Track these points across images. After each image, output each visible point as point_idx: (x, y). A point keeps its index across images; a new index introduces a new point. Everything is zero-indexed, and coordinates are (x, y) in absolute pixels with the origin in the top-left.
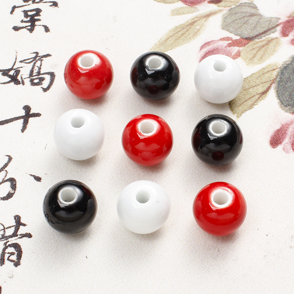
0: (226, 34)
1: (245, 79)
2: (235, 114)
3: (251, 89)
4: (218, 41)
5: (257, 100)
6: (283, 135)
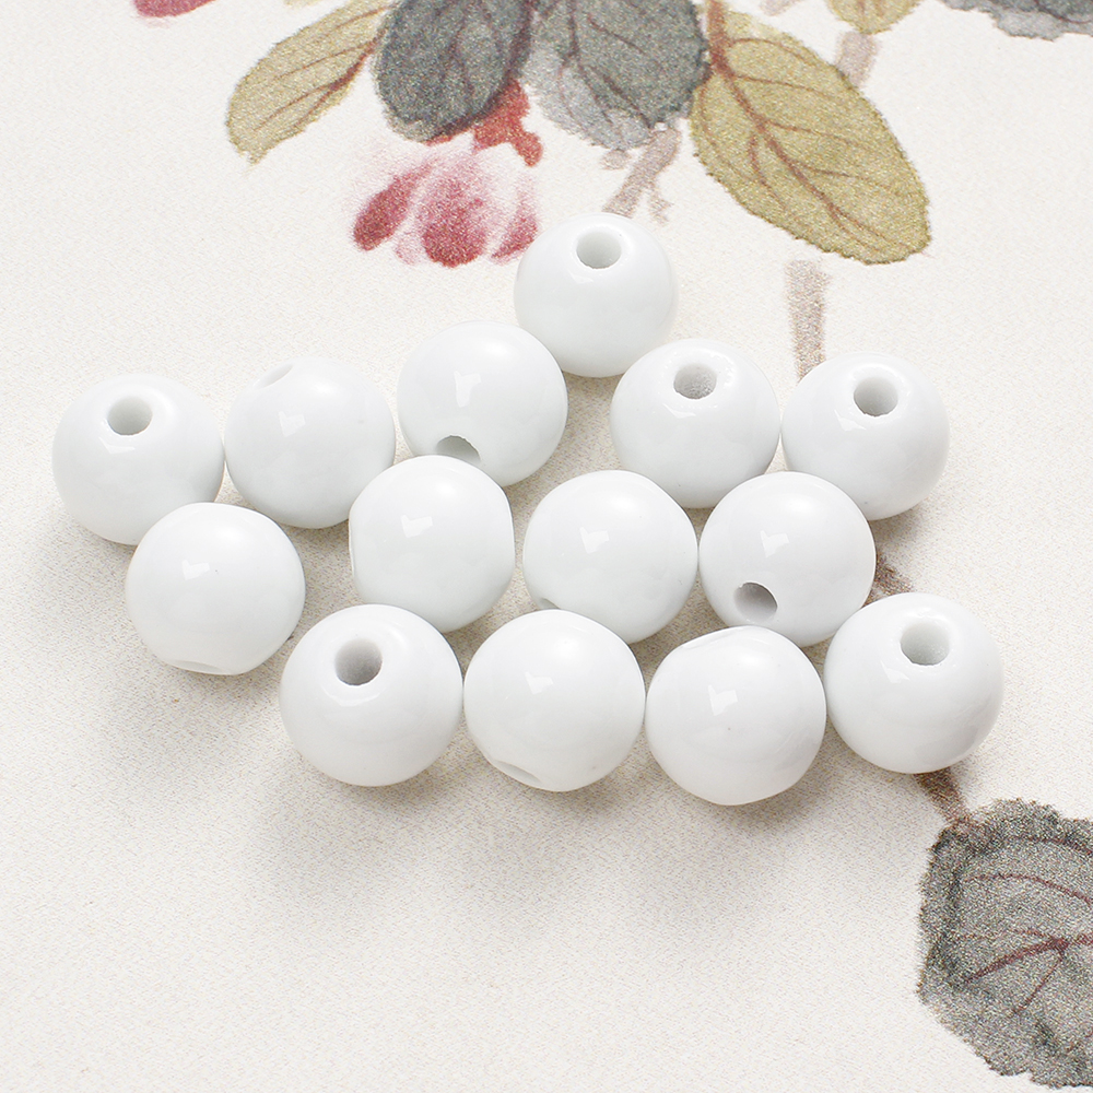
1: (278, 44)
2: (245, 152)
3: (299, 73)
5: (316, 108)
6: (397, 208)
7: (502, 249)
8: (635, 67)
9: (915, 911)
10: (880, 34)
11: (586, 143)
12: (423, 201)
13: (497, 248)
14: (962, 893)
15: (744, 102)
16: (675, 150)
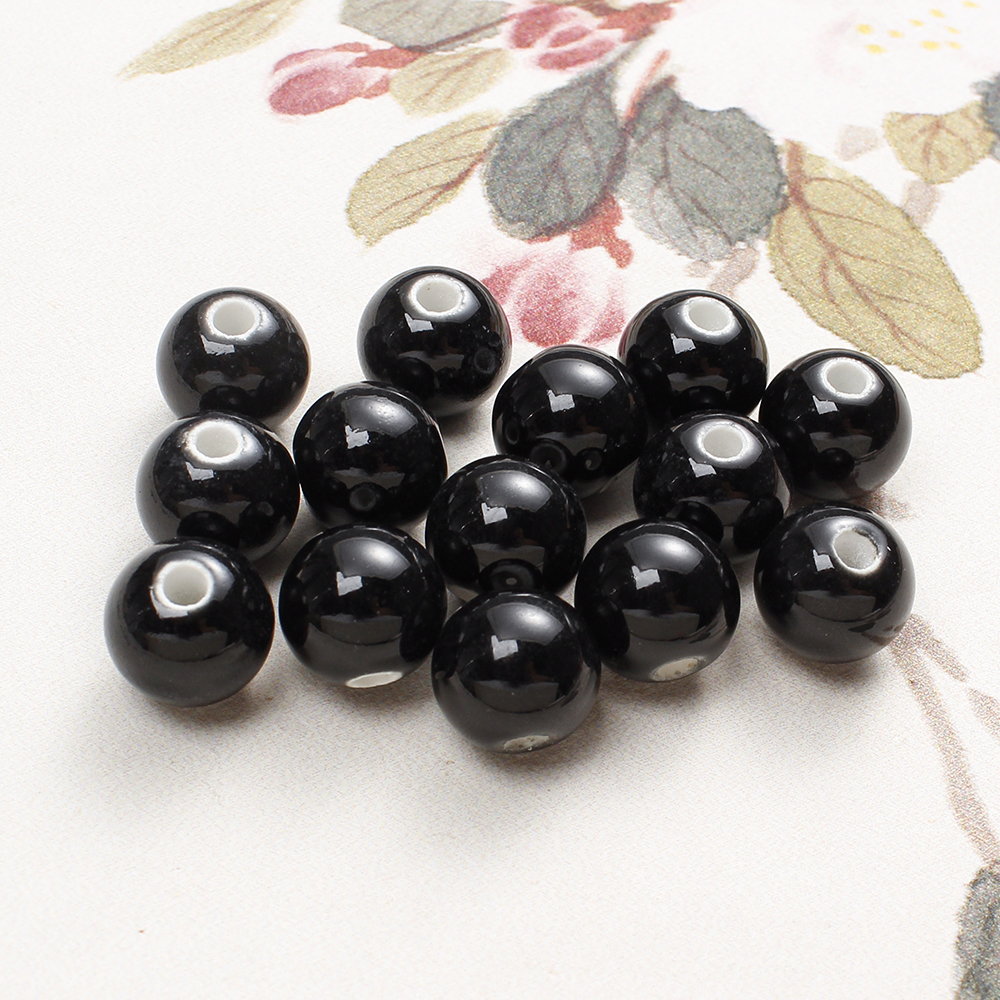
0: (353, 35)
1: (397, 147)
2: (362, 236)
3: (415, 173)
4: (327, 50)
5: (428, 204)
6: (499, 293)
7: (592, 336)
8: (720, 193)
9: (952, 939)
10: (942, 185)
11: (673, 253)
12: (522, 290)
13: (588, 335)
14: (996, 927)
15: (817, 232)
16: (753, 266)
